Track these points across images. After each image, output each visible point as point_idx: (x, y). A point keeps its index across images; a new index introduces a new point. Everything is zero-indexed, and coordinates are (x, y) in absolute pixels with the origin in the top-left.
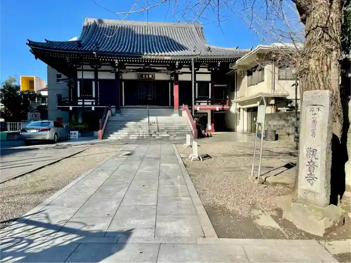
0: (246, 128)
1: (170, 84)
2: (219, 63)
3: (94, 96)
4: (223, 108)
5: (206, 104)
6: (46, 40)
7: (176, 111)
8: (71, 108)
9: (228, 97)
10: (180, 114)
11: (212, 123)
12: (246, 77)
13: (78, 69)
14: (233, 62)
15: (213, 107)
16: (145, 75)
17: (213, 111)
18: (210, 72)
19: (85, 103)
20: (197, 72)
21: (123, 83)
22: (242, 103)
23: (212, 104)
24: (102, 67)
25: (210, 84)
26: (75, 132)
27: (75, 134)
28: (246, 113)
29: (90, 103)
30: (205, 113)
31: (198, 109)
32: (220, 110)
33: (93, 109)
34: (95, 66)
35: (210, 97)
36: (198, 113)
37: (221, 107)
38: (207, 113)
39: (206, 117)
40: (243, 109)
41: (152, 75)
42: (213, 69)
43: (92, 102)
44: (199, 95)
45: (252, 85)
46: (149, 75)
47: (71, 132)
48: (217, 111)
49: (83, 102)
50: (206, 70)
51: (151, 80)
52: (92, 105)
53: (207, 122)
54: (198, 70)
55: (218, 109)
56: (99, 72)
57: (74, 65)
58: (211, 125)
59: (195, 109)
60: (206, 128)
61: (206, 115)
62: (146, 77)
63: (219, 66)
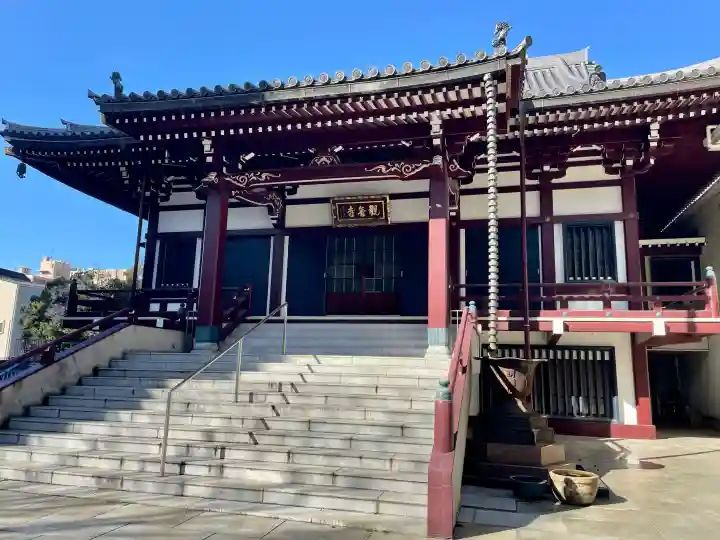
2: (654, 134)
4: (691, 325)
5: (601, 303)
6: (64, 123)
7: (437, 332)
9: (710, 272)
11: (639, 393)
15: (638, 318)
16: (357, 207)
17: (641, 345)
18: (616, 177)
20: (554, 181)
21: (287, 238)
23: (632, 306)
25: (619, 227)
29: (156, 308)
30: (602, 349)
31: (557, 328)
32: (672, 337)
33: (160, 324)
35: (621, 280)
36: (563, 348)
37: (679, 319)
38: (612, 350)
39: (610, 367)
41: (379, 206)
42: (630, 162)
43: (164, 303)
44: (569, 271)
46: (366, 207)
48: (658, 340)
50: (598, 172)
51: (375, 224)
52: (161, 313)
53: (613, 391)
55: (660, 331)
58: (637, 403)
59: (542, 327)
60: (612, 417)
61: (607, 358)
62: (357, 215)
63: (654, 144)
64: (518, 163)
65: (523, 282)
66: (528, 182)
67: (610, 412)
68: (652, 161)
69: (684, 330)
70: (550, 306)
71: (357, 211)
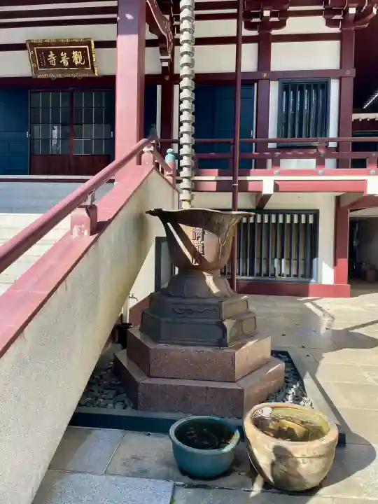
1: (159, 87)
11: (337, 254)
16: (59, 52)
18: (336, 30)
20: (274, 32)
25: (334, 86)
30: (307, 212)
31: (268, 189)
36: (271, 212)
41: (84, 55)
42: (352, 11)
46: (70, 55)
50: (317, 24)
51: (81, 75)
53: (314, 252)
54: (282, 24)
58: (335, 264)
59: (251, 187)
60: (311, 276)
61: (311, 221)
62: (59, 64)
64: (235, 11)
65: (234, 138)
66: (246, 33)
67: (309, 272)
68: (375, 11)
70: (261, 164)
71: (59, 58)
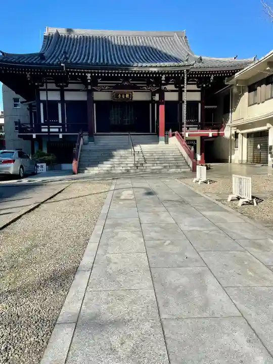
0: (245, 158)
1: (150, 104)
2: (212, 78)
3: (60, 121)
5: (197, 128)
7: (162, 138)
8: (34, 136)
10: (167, 142)
11: (201, 152)
12: (246, 94)
13: (40, 88)
14: (230, 76)
15: (204, 133)
16: (121, 95)
17: (203, 138)
18: (200, 89)
19: (51, 130)
20: (183, 89)
21: (95, 104)
22: (241, 127)
24: (69, 85)
25: (200, 105)
26: (42, 164)
27: (42, 167)
28: (245, 140)
29: (57, 130)
30: (193, 141)
31: (187, 136)
32: (213, 137)
33: (61, 136)
34: (61, 84)
35: (199, 121)
37: (215, 132)
38: (196, 141)
40: (242, 134)
41: (130, 94)
42: (204, 85)
43: (59, 129)
45: (256, 103)
46: (125, 95)
47: (38, 164)
48: (211, 137)
49: (49, 128)
50: (195, 87)
51: (127, 101)
52: (59, 132)
55: (211, 135)
56: (65, 92)
57: (36, 84)
58: (201, 155)
61: (194, 143)
63: (212, 81)
68: (210, 86)
69: (217, 135)
71: (122, 96)
